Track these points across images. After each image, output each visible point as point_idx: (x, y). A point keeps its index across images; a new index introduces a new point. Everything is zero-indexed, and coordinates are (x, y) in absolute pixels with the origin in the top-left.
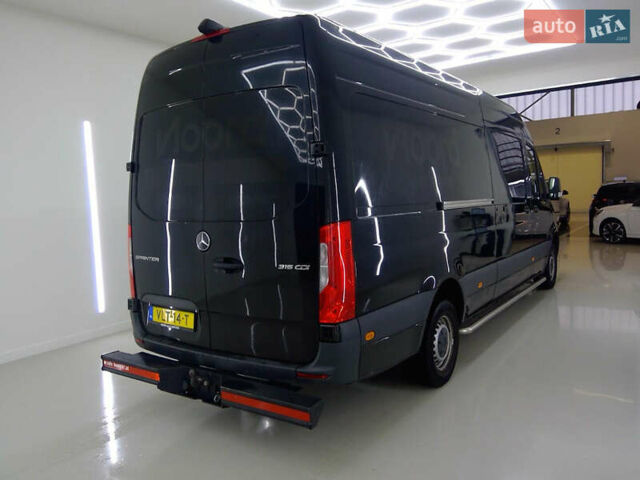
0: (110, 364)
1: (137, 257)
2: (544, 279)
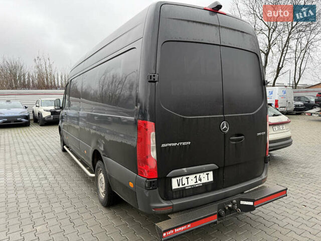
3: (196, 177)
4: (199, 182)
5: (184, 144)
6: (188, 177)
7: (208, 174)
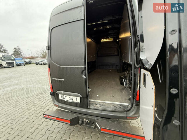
0: (47, 116)
3: (70, 97)
4: (72, 100)
5: (61, 80)
6: (66, 96)
7: (77, 98)
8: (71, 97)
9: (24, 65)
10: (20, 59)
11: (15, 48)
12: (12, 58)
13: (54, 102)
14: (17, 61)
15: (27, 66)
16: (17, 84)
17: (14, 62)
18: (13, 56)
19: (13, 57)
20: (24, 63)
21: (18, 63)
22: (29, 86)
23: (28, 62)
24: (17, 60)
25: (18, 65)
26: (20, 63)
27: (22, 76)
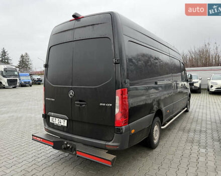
0: (35, 138)
1: (46, 99)
2: (186, 108)
4: (60, 124)
5: (52, 99)
6: (56, 118)
7: (64, 121)
8: (60, 119)
9: (31, 86)
10: (26, 76)
11: (22, 56)
12: (16, 73)
13: (45, 125)
14: (22, 78)
15: (34, 87)
16: (16, 112)
17: (17, 80)
18: (18, 69)
19: (16, 71)
20: (31, 82)
21: (23, 82)
22: (29, 115)
23: (37, 80)
24: (22, 76)
25: (22, 85)
26: (26, 82)
27: (24, 102)
